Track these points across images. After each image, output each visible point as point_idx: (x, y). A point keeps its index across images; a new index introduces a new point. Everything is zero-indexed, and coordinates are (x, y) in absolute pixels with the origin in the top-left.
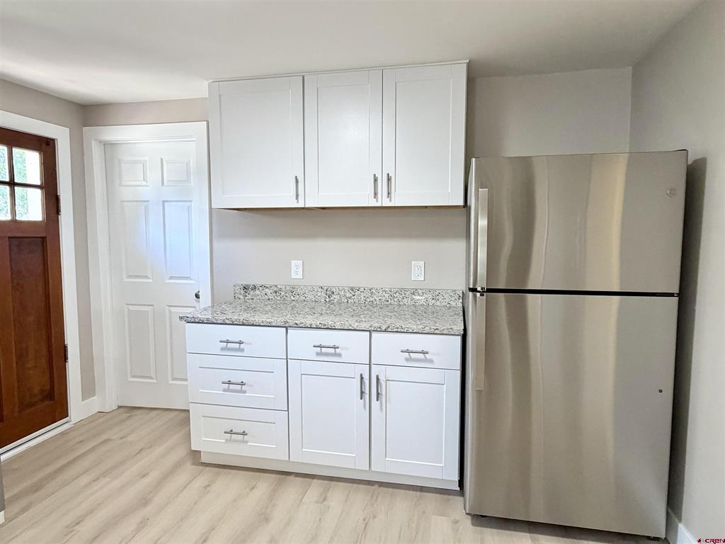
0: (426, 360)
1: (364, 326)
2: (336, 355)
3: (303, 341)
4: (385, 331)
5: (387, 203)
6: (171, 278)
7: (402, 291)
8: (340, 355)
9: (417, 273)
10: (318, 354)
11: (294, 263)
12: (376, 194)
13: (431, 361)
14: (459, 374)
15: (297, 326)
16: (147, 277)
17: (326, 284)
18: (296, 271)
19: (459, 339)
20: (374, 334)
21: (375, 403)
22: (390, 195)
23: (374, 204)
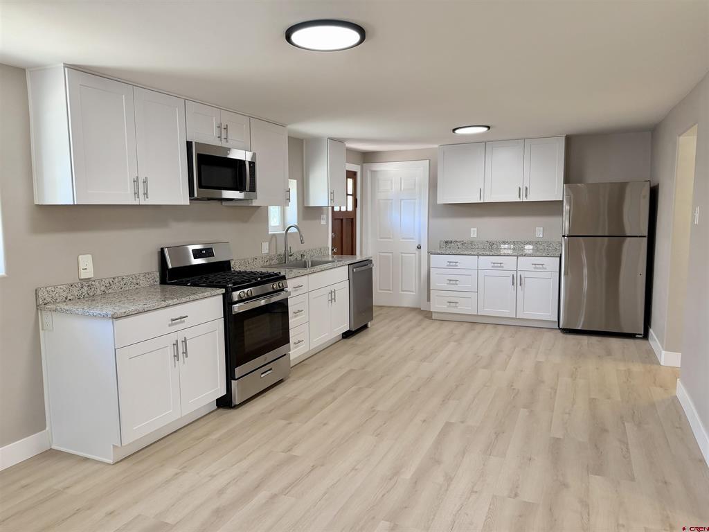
0: (543, 268)
1: (514, 254)
2: (500, 267)
3: (486, 261)
4: (525, 256)
5: (525, 200)
6: (404, 238)
7: (530, 242)
8: (502, 267)
9: (539, 233)
10: (493, 267)
11: (472, 229)
12: (520, 196)
13: (545, 269)
14: (558, 274)
15: (483, 255)
16: (390, 238)
17: (490, 240)
18: (474, 233)
19: (558, 258)
20: (519, 258)
21: (519, 286)
22: (526, 196)
23: (518, 200)
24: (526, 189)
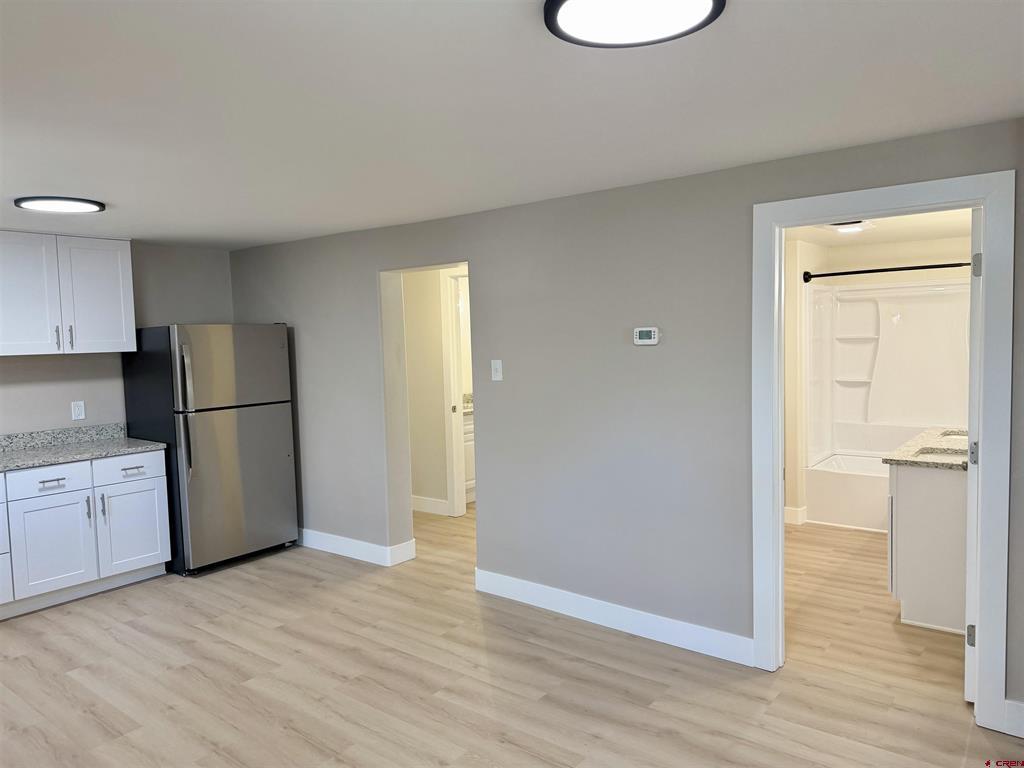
1: (86, 456)
2: (60, 486)
4: (106, 457)
5: (68, 350)
7: (64, 431)
9: (78, 412)
10: (40, 490)
12: (56, 343)
13: (144, 474)
22: (72, 343)
23: (55, 351)
24: (71, 330)
